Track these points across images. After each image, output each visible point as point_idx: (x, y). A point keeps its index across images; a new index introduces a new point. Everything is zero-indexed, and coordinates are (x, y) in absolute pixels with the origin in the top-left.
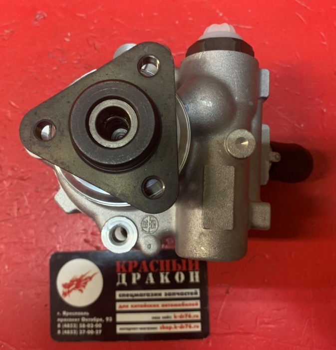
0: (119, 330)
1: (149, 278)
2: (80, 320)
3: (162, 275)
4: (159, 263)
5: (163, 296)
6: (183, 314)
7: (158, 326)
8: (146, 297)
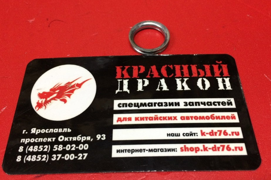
0: (116, 152)
1: (161, 85)
2: (57, 140)
3: (178, 81)
4: (174, 68)
5: (182, 106)
6: (215, 129)
7: (178, 146)
8: (157, 107)
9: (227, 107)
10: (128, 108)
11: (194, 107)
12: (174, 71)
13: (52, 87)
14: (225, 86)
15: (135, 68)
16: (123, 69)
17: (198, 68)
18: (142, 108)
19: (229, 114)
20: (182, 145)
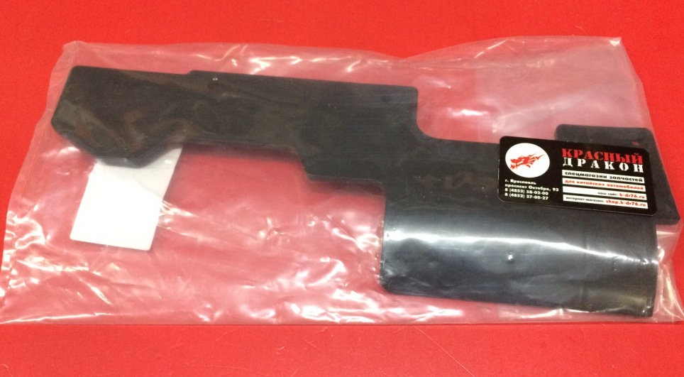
9: (638, 182)
10: (572, 176)
11: (617, 180)
12: (603, 156)
13: (519, 156)
14: (639, 170)
15: (576, 151)
16: (567, 151)
17: (621, 156)
18: (581, 176)
19: (640, 186)
20: (608, 199)
